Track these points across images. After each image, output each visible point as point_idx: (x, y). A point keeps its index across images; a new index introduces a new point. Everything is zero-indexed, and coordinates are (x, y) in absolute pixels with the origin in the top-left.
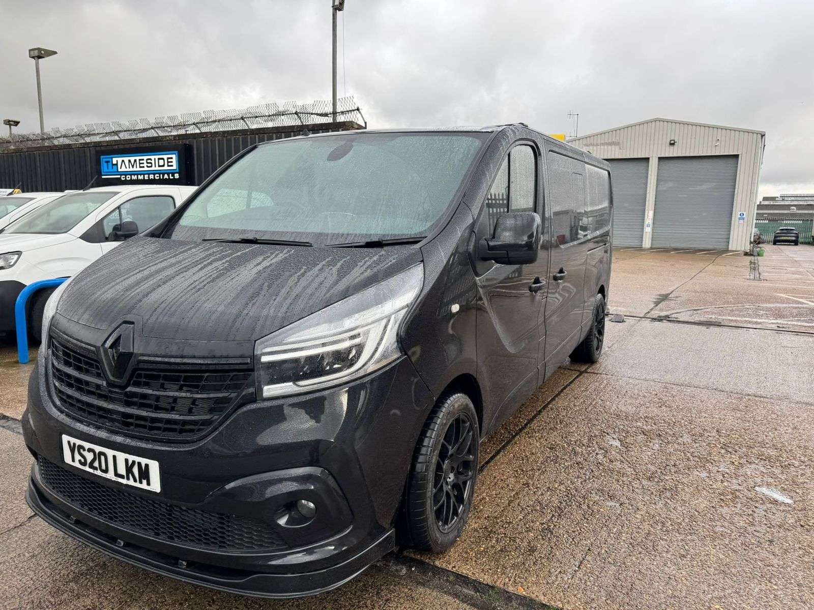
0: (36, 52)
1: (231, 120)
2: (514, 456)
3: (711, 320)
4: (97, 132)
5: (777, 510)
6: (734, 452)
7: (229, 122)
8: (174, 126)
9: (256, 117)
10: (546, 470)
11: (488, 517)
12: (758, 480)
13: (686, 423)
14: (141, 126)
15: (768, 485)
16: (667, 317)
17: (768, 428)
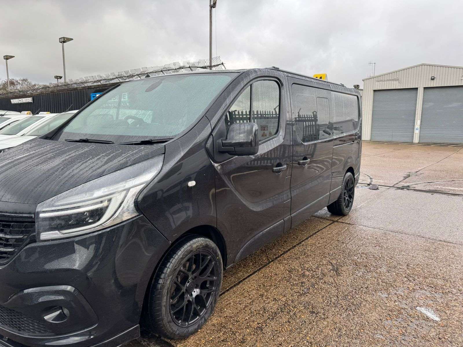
0: (63, 39)
1: (156, 72)
2: (263, 275)
3: (437, 189)
4: (90, 81)
5: (426, 325)
6: (413, 281)
7: (155, 73)
8: (127, 76)
9: (169, 70)
10: (279, 286)
11: (226, 316)
12: (421, 302)
13: (388, 258)
14: (111, 77)
15: (427, 306)
16: (409, 186)
17: (444, 264)
